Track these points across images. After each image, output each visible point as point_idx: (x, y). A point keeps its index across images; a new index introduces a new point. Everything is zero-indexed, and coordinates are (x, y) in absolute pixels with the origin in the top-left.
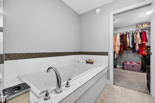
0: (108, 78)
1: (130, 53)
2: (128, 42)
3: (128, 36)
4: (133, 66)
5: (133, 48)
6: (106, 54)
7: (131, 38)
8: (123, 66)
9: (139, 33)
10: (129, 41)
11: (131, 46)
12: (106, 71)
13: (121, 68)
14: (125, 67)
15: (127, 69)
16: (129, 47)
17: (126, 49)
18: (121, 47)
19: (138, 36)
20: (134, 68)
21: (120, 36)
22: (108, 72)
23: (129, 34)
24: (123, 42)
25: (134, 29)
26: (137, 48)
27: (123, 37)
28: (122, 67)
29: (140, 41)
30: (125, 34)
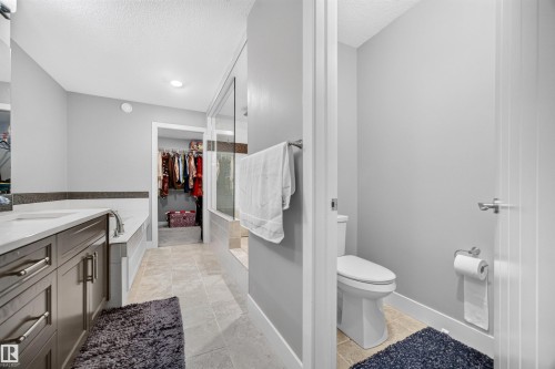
0: (150, 238)
1: (180, 193)
2: (177, 173)
3: (176, 161)
4: (184, 218)
5: (184, 184)
6: (145, 195)
7: (181, 165)
8: (169, 220)
9: (193, 158)
10: (179, 169)
11: (182, 181)
13: (165, 226)
14: (172, 221)
15: (176, 226)
16: (179, 182)
17: (173, 186)
18: (164, 182)
19: (192, 162)
20: (187, 220)
21: (163, 159)
22: (149, 227)
23: (178, 156)
24: (168, 172)
25: (186, 149)
26: (191, 183)
27: (168, 161)
28: (166, 223)
29: (195, 172)
30: (172, 155)
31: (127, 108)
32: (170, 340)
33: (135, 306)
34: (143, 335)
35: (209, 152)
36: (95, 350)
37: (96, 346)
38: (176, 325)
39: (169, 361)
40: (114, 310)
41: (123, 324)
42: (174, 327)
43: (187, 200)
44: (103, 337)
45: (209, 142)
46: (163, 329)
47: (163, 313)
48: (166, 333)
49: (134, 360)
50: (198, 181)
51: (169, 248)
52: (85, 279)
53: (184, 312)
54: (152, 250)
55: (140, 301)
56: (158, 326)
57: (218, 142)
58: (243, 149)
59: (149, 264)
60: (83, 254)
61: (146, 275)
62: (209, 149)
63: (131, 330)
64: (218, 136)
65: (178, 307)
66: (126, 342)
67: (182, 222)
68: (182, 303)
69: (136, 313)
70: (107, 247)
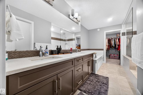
1: (113, 49)
2: (112, 44)
3: (112, 40)
4: (115, 57)
5: (115, 47)
7: (114, 41)
8: (110, 57)
9: (118, 39)
11: (114, 46)
12: (102, 57)
13: (109, 58)
14: (111, 57)
15: (112, 58)
16: (113, 46)
17: (111, 47)
18: (108, 46)
19: (117, 40)
20: (116, 57)
21: (108, 40)
23: (113, 39)
24: (109, 43)
25: (115, 36)
26: (117, 47)
27: (109, 41)
29: (118, 43)
30: (111, 39)
31: (98, 30)
32: (105, 87)
33: (98, 75)
34: (99, 82)
35: (123, 36)
36: (90, 80)
37: (90, 79)
38: (107, 84)
39: (103, 92)
40: (94, 74)
41: (95, 77)
42: (106, 84)
43: (116, 51)
44: (91, 78)
45: (123, 33)
46: (103, 83)
47: (104, 80)
48: (104, 85)
49: (96, 86)
50: (119, 46)
51: (109, 64)
52: (88, 65)
53: (110, 82)
54: (104, 63)
55: (99, 74)
56: (102, 82)
57: (127, 32)
58: (135, 33)
59: (103, 67)
60: (88, 61)
61: (102, 69)
62: (123, 35)
63: (96, 80)
64: (127, 30)
65: (108, 80)
66: (95, 81)
67: (114, 58)
68: (110, 80)
69: (98, 77)
70: (93, 60)
